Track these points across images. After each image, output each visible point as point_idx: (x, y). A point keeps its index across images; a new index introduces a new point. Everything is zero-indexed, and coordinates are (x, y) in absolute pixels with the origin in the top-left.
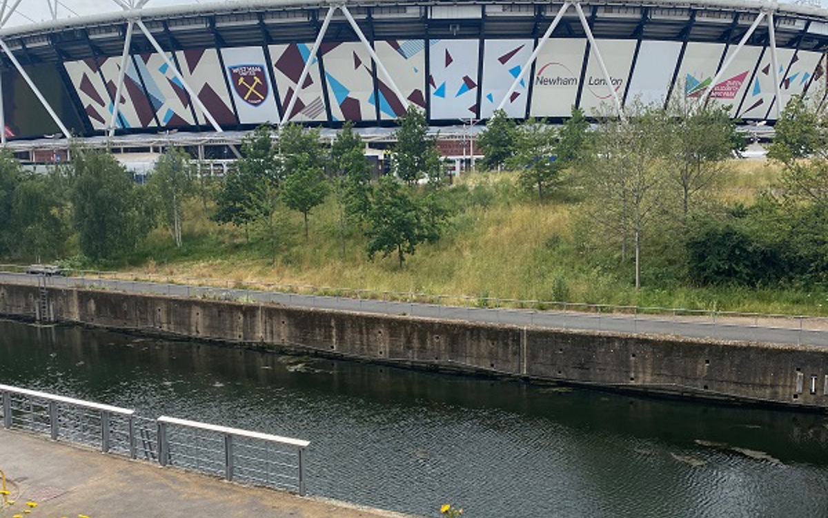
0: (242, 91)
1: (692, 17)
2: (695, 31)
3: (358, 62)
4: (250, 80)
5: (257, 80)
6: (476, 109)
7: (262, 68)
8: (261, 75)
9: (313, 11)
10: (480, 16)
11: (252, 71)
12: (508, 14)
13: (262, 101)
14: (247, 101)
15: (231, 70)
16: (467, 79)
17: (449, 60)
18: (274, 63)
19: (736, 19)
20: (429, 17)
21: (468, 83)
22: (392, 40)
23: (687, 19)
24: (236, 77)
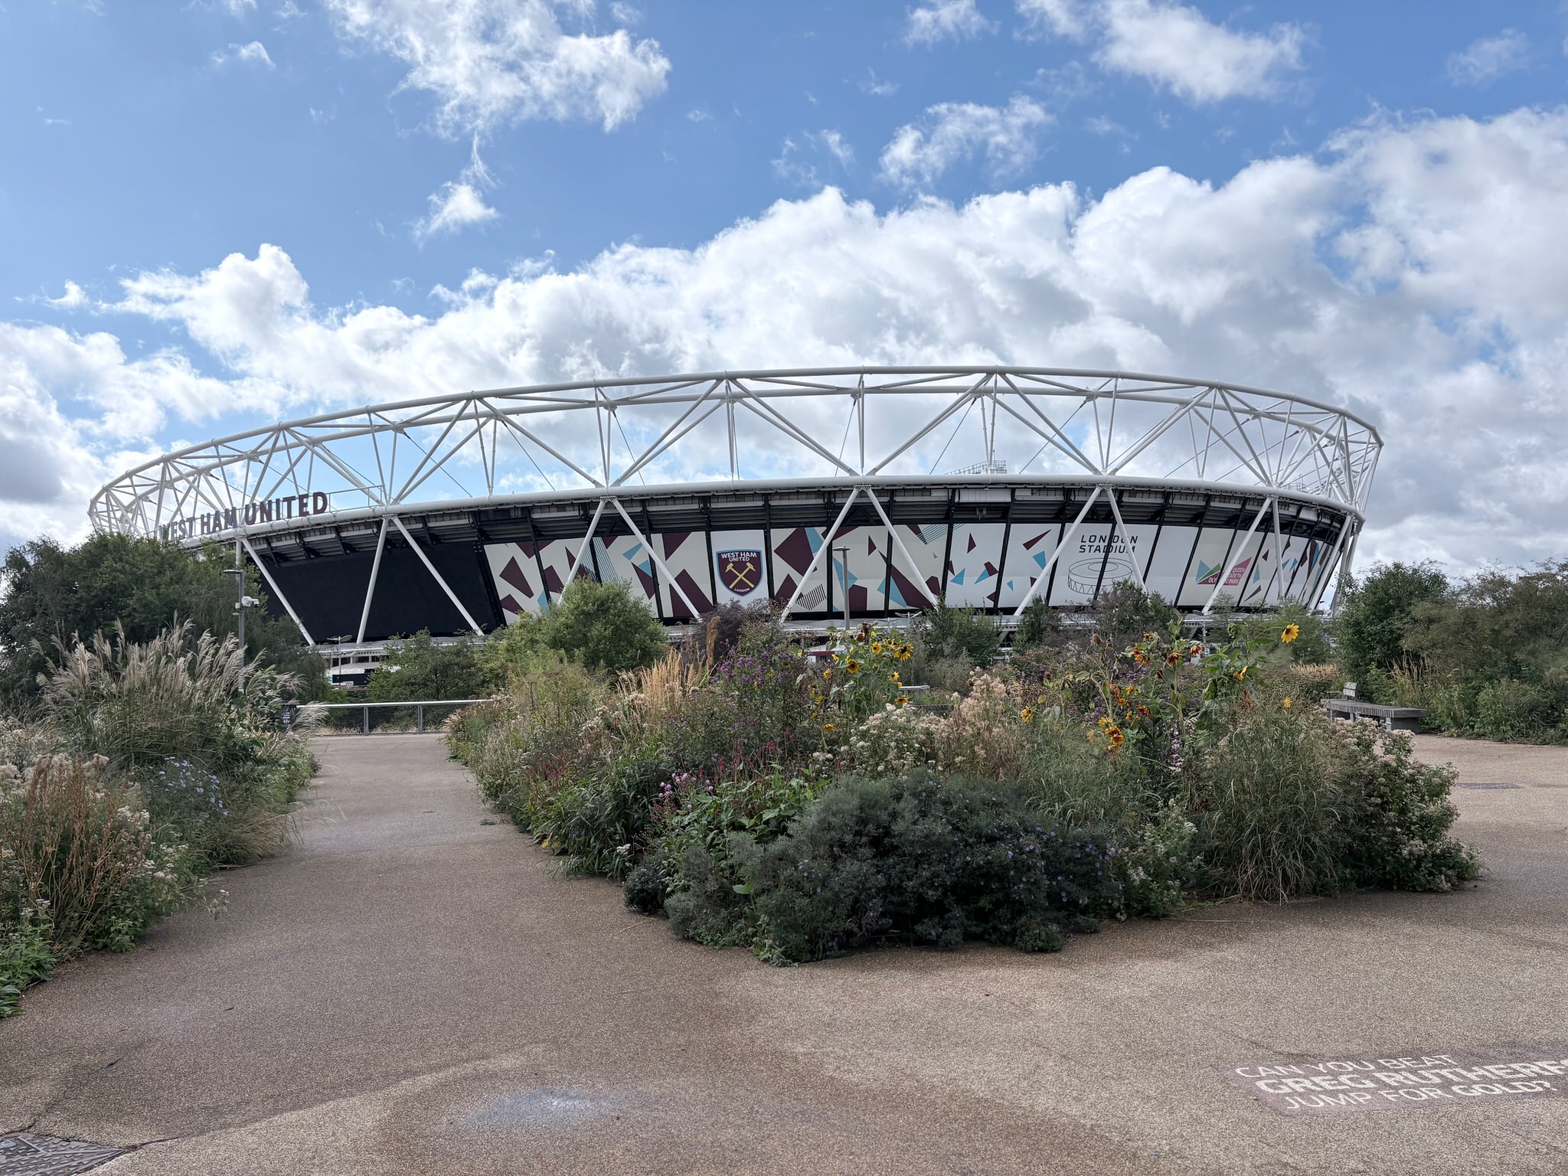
0: (727, 579)
1: (1208, 502)
2: (1208, 516)
3: (872, 547)
4: (740, 566)
5: (750, 566)
6: (995, 597)
7: (758, 553)
8: (756, 562)
9: (829, 492)
10: (1009, 499)
11: (746, 557)
12: (1037, 498)
13: (752, 589)
14: (732, 590)
15: (719, 555)
16: (988, 566)
17: (972, 545)
18: (774, 548)
19: (1244, 505)
20: (956, 500)
21: (990, 569)
22: (913, 525)
23: (1203, 503)
24: (723, 563)
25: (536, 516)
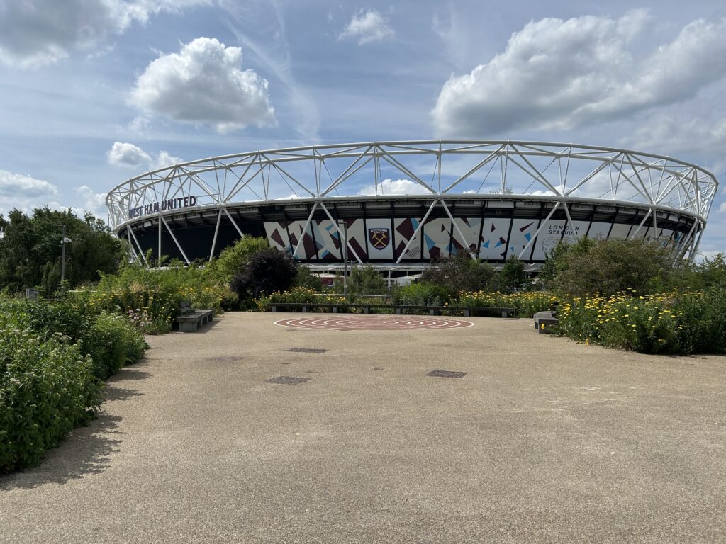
0: (373, 242)
1: (617, 211)
2: (618, 218)
3: (443, 228)
4: (379, 236)
5: (384, 236)
6: (504, 254)
7: (388, 230)
8: (387, 234)
9: (423, 201)
10: (512, 206)
11: (382, 232)
12: (527, 206)
13: (385, 247)
14: (375, 247)
15: (370, 230)
16: (501, 239)
17: (493, 229)
18: (395, 227)
19: (637, 213)
20: (486, 206)
21: (502, 241)
22: (464, 218)
23: (615, 211)
24: (371, 234)
25: (286, 210)
